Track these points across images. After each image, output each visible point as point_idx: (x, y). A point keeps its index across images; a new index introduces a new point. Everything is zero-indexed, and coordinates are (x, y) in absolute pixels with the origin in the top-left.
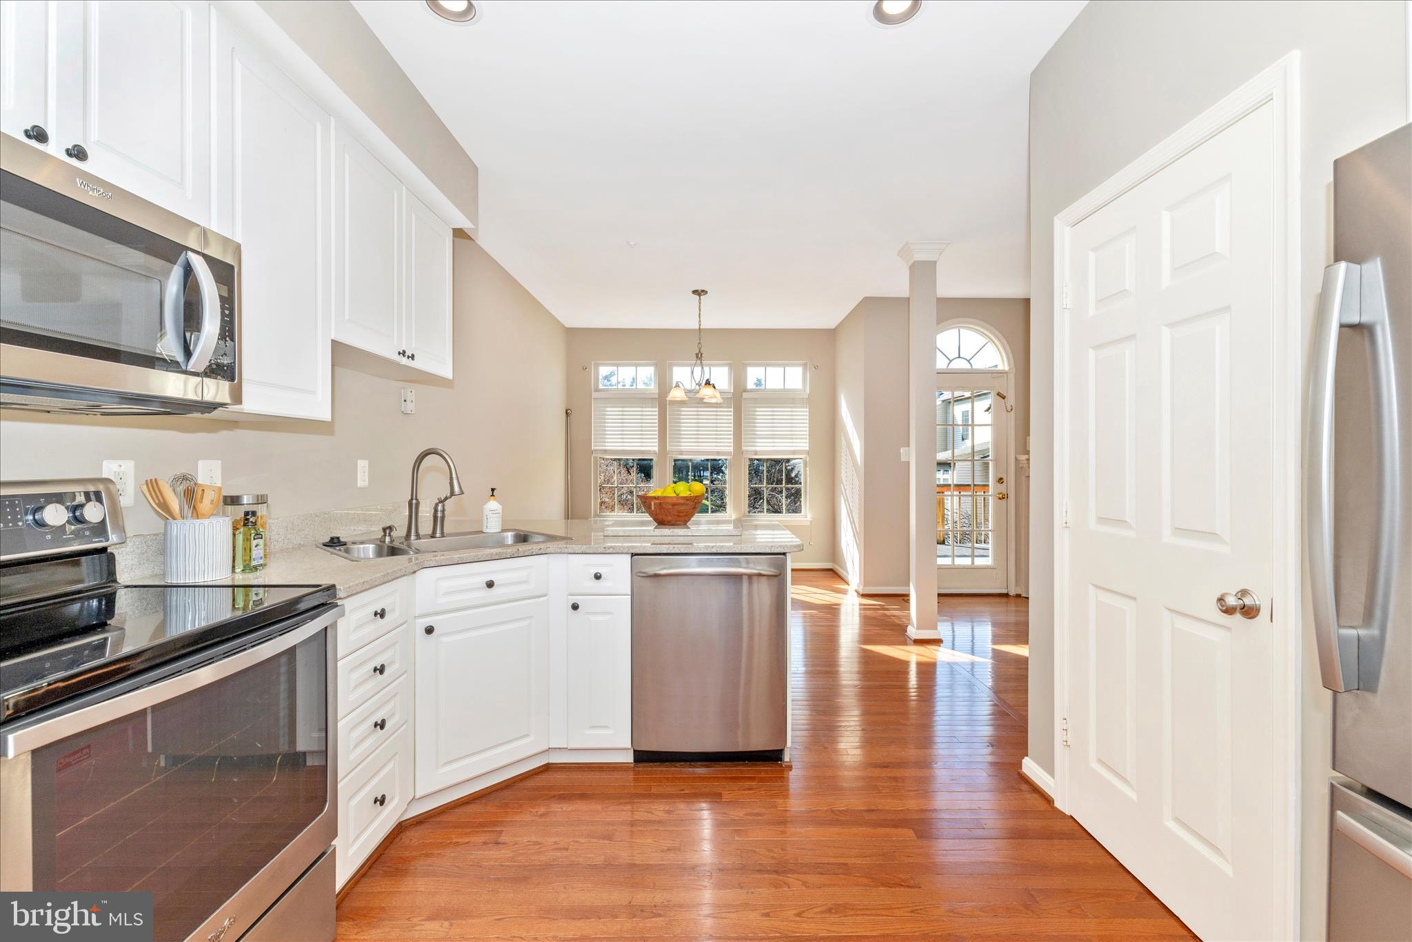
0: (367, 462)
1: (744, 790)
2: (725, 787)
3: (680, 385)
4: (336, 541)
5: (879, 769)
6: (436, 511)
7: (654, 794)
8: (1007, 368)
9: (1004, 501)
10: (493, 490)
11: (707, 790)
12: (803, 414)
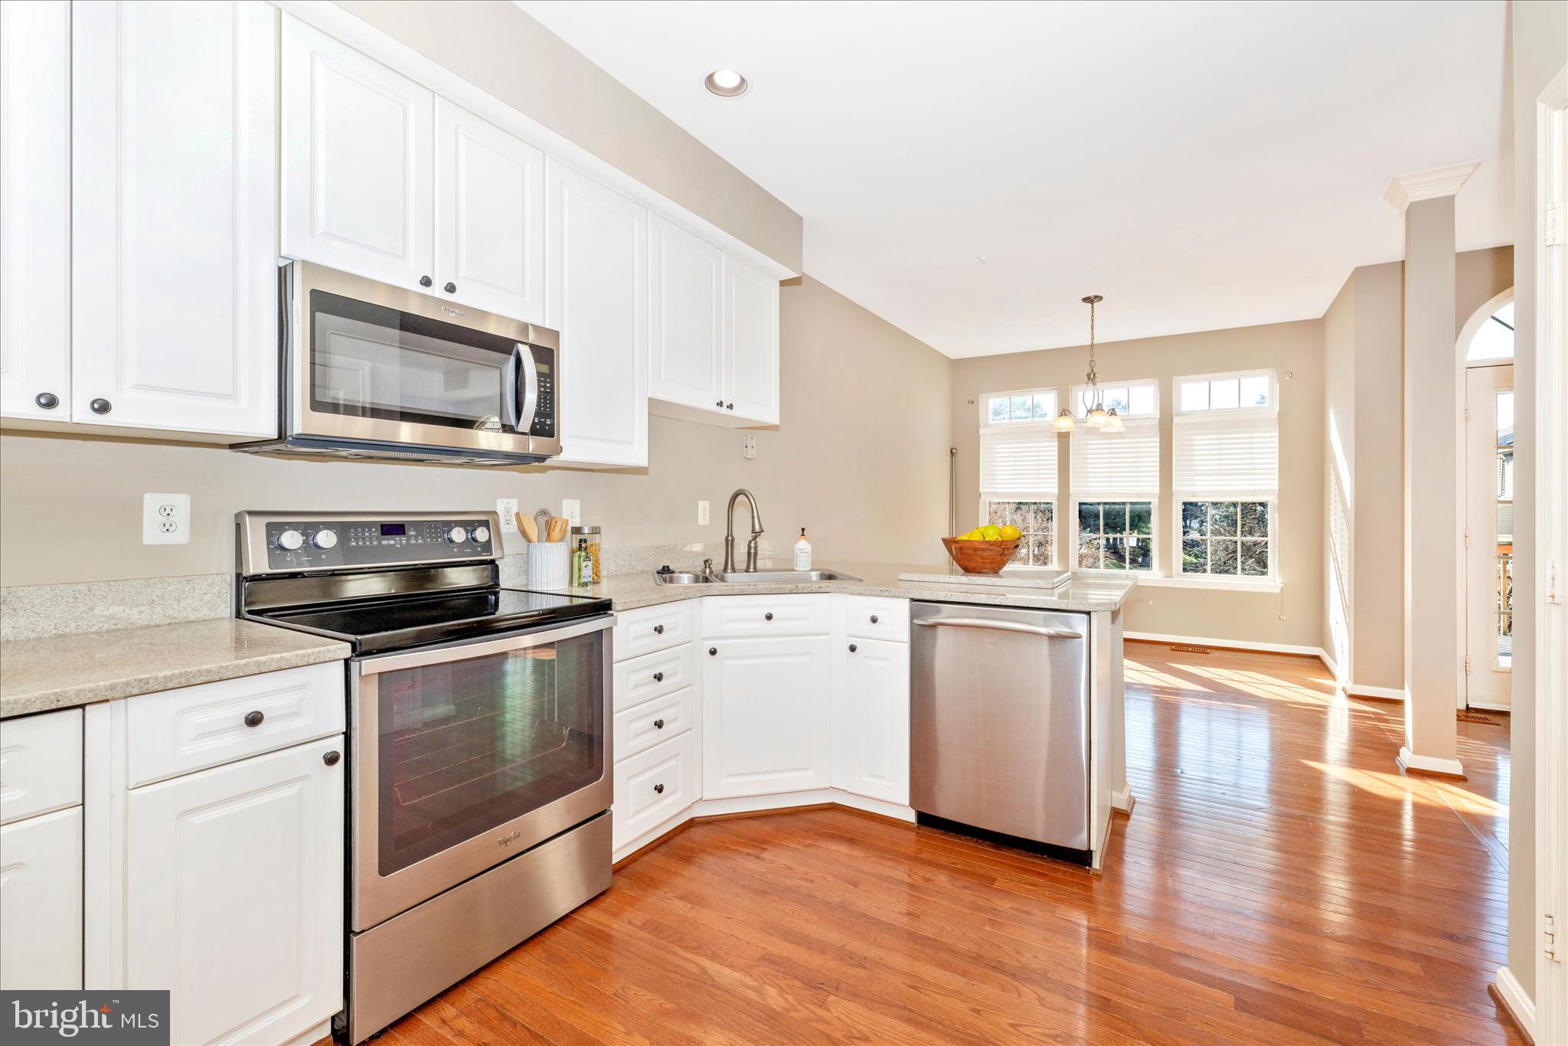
0: (708, 502)
1: (1025, 883)
2: (1003, 875)
4: (666, 569)
6: (750, 547)
7: (921, 859)
10: (803, 530)
12: (1268, 443)
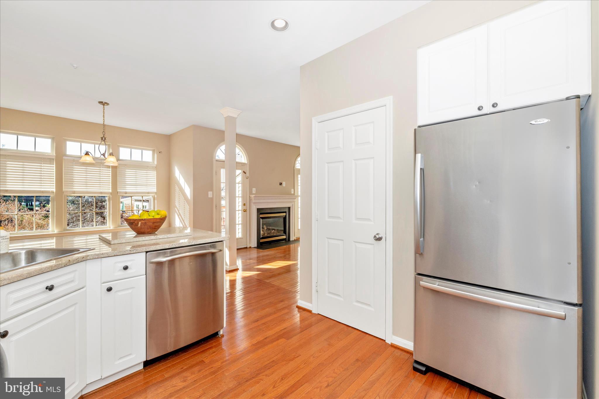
1: (212, 354)
3: (89, 153)
5: (256, 323)
8: (246, 162)
9: (245, 212)
11: (195, 362)
12: (153, 175)
